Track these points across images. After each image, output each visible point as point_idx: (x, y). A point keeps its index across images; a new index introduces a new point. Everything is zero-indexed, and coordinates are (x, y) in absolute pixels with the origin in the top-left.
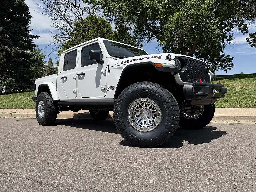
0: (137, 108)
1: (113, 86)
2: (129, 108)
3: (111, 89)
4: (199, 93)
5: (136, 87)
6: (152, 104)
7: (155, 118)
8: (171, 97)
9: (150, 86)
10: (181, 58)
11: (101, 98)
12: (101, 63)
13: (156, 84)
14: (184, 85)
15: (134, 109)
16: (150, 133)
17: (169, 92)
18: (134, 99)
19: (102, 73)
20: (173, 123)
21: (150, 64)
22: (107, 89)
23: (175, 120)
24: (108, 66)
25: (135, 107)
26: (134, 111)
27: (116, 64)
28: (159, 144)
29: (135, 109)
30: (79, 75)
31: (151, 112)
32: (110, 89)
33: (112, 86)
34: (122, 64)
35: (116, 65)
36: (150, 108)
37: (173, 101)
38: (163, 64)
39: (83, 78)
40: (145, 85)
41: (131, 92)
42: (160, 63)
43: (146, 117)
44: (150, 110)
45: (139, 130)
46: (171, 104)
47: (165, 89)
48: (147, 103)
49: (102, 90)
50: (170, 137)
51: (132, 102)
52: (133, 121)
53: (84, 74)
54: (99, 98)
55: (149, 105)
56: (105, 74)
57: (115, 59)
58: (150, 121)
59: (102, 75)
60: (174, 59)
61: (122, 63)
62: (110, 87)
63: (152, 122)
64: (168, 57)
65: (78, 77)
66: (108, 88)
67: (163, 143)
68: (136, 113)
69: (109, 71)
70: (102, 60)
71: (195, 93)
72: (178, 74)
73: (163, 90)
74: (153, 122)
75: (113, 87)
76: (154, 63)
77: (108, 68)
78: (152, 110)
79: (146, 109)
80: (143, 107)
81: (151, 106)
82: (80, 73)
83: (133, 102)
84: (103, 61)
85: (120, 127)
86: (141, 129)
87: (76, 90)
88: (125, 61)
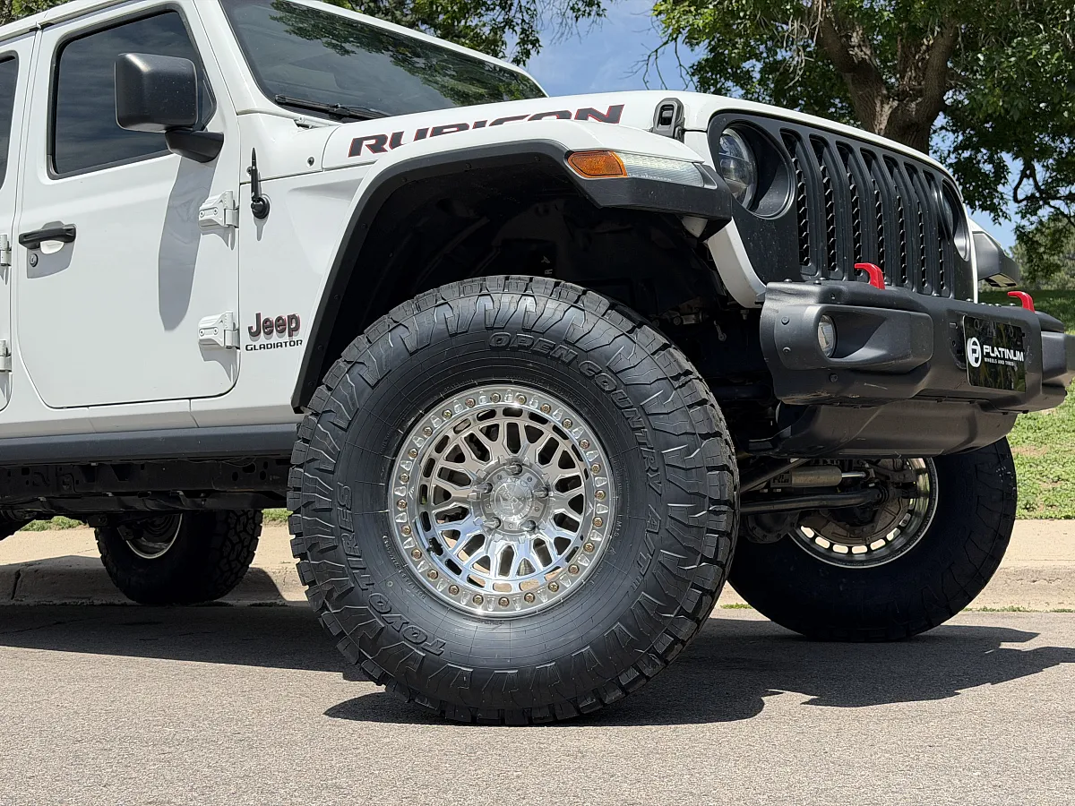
0: (458, 457)
1: (293, 318)
2: (396, 455)
3: (275, 338)
4: (865, 353)
5: (449, 314)
6: (556, 429)
7: (572, 526)
8: (676, 378)
9: (541, 305)
10: (754, 125)
11: (198, 406)
12: (204, 148)
13: (584, 293)
14: (767, 304)
15: (431, 463)
16: (535, 621)
17: (665, 347)
18: (432, 396)
19: (210, 226)
20: (691, 553)
21: (540, 156)
22: (245, 338)
23: (700, 529)
24: (253, 172)
25: (439, 449)
26: (435, 481)
27: (311, 162)
28: (595, 693)
29: (442, 462)
30: (32, 241)
31: (547, 489)
32: (262, 339)
33: (279, 319)
34: (355, 160)
35: (313, 167)
36: (545, 457)
37: (690, 406)
38: (626, 161)
39: (61, 262)
40: (506, 299)
41: (411, 345)
42: (603, 151)
43: (516, 520)
44: (545, 469)
45: (463, 605)
46: (678, 424)
47: (640, 326)
48: (522, 423)
49: (209, 349)
50: (673, 644)
51: (422, 416)
52: (428, 550)
53: (67, 235)
54: (183, 406)
55: (534, 435)
56: (229, 231)
57: (306, 127)
58: (539, 544)
59: (208, 243)
60: (705, 126)
61: (355, 148)
62: (265, 326)
63: (553, 552)
64: (666, 114)
65: (21, 252)
66: (254, 335)
67: (623, 689)
68: (447, 495)
69: (261, 210)
70: (212, 127)
71: (837, 353)
72: (731, 228)
73: (630, 332)
74: (560, 553)
75: (287, 325)
76: (570, 153)
77: (255, 188)
78: (554, 472)
79: (520, 465)
80: (498, 449)
81: (551, 447)
82: (34, 221)
83: (427, 411)
84: (217, 141)
85: (330, 592)
86: (478, 600)
87: (7, 354)
88: (373, 142)
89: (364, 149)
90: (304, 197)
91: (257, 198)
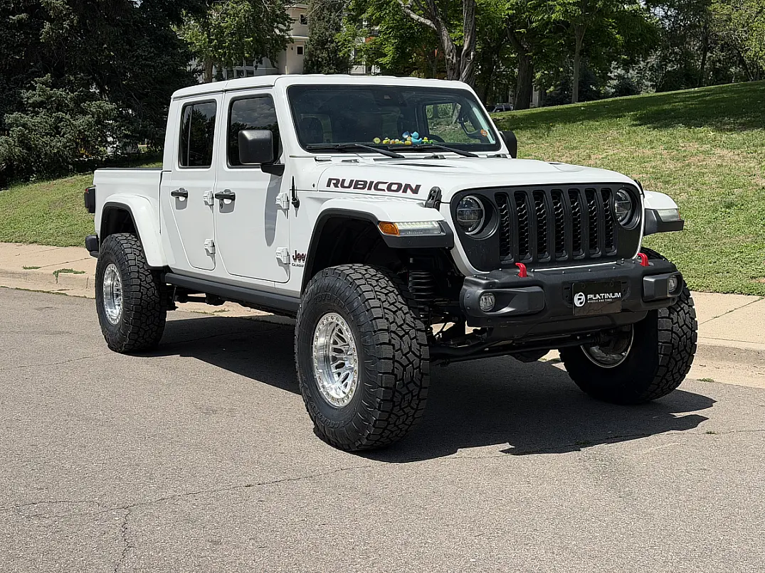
3: (301, 262)
4: (506, 310)
12: (277, 171)
14: (464, 287)
19: (280, 207)
22: (292, 261)
24: (293, 185)
27: (314, 186)
30: (221, 197)
32: (298, 263)
33: (303, 255)
34: (328, 189)
35: (315, 189)
38: (399, 227)
39: (229, 209)
42: (391, 223)
49: (279, 262)
53: (232, 198)
56: (286, 211)
59: (280, 214)
60: (450, 200)
61: (329, 185)
62: (299, 257)
64: (433, 194)
65: (217, 201)
66: (295, 259)
69: (297, 204)
70: (281, 161)
71: (494, 309)
76: (380, 221)
77: (294, 193)
82: (221, 187)
84: (283, 167)
87: (214, 246)
88: (335, 182)
89: (332, 184)
90: (312, 202)
91: (294, 199)
